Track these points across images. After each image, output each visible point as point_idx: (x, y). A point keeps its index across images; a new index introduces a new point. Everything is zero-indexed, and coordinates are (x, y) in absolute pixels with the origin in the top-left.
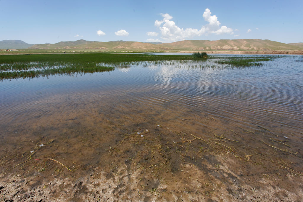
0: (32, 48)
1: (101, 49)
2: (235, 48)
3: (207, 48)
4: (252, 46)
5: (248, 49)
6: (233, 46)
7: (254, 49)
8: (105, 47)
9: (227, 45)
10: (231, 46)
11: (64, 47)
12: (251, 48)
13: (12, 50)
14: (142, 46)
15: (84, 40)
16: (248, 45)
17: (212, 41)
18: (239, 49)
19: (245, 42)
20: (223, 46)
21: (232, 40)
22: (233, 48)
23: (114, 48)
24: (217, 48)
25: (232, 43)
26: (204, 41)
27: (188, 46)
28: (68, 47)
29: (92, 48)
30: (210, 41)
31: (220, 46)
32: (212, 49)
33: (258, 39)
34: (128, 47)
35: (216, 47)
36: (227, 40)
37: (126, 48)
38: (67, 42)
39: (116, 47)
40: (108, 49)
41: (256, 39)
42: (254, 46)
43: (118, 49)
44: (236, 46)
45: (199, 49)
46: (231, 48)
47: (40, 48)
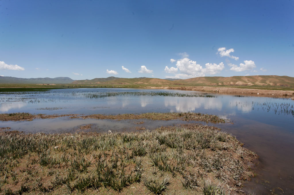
0: (73, 83)
1: (125, 84)
2: (249, 84)
3: (220, 84)
4: (268, 82)
5: (263, 85)
6: (248, 82)
7: (270, 85)
8: (128, 82)
9: (240, 81)
10: (245, 82)
11: (96, 83)
12: (266, 84)
13: (51, 84)
14: (159, 82)
15: (114, 77)
16: (262, 81)
17: (226, 77)
18: (253, 85)
19: (260, 78)
20: (237, 82)
21: (246, 77)
22: (247, 84)
23: (135, 83)
24: (230, 84)
25: (246, 80)
26: (219, 77)
27: (202, 82)
28: (99, 83)
29: (117, 83)
30: (224, 77)
31: (233, 82)
32: (224, 84)
33: (275, 76)
34: (147, 82)
35: (228, 83)
36: (241, 76)
37: (145, 83)
38: (100, 79)
39: (136, 83)
40: (129, 84)
41: (272, 76)
42: (270, 82)
43: (137, 84)
44: (250, 82)
45: (211, 84)
46: (245, 83)
47: (79, 83)
